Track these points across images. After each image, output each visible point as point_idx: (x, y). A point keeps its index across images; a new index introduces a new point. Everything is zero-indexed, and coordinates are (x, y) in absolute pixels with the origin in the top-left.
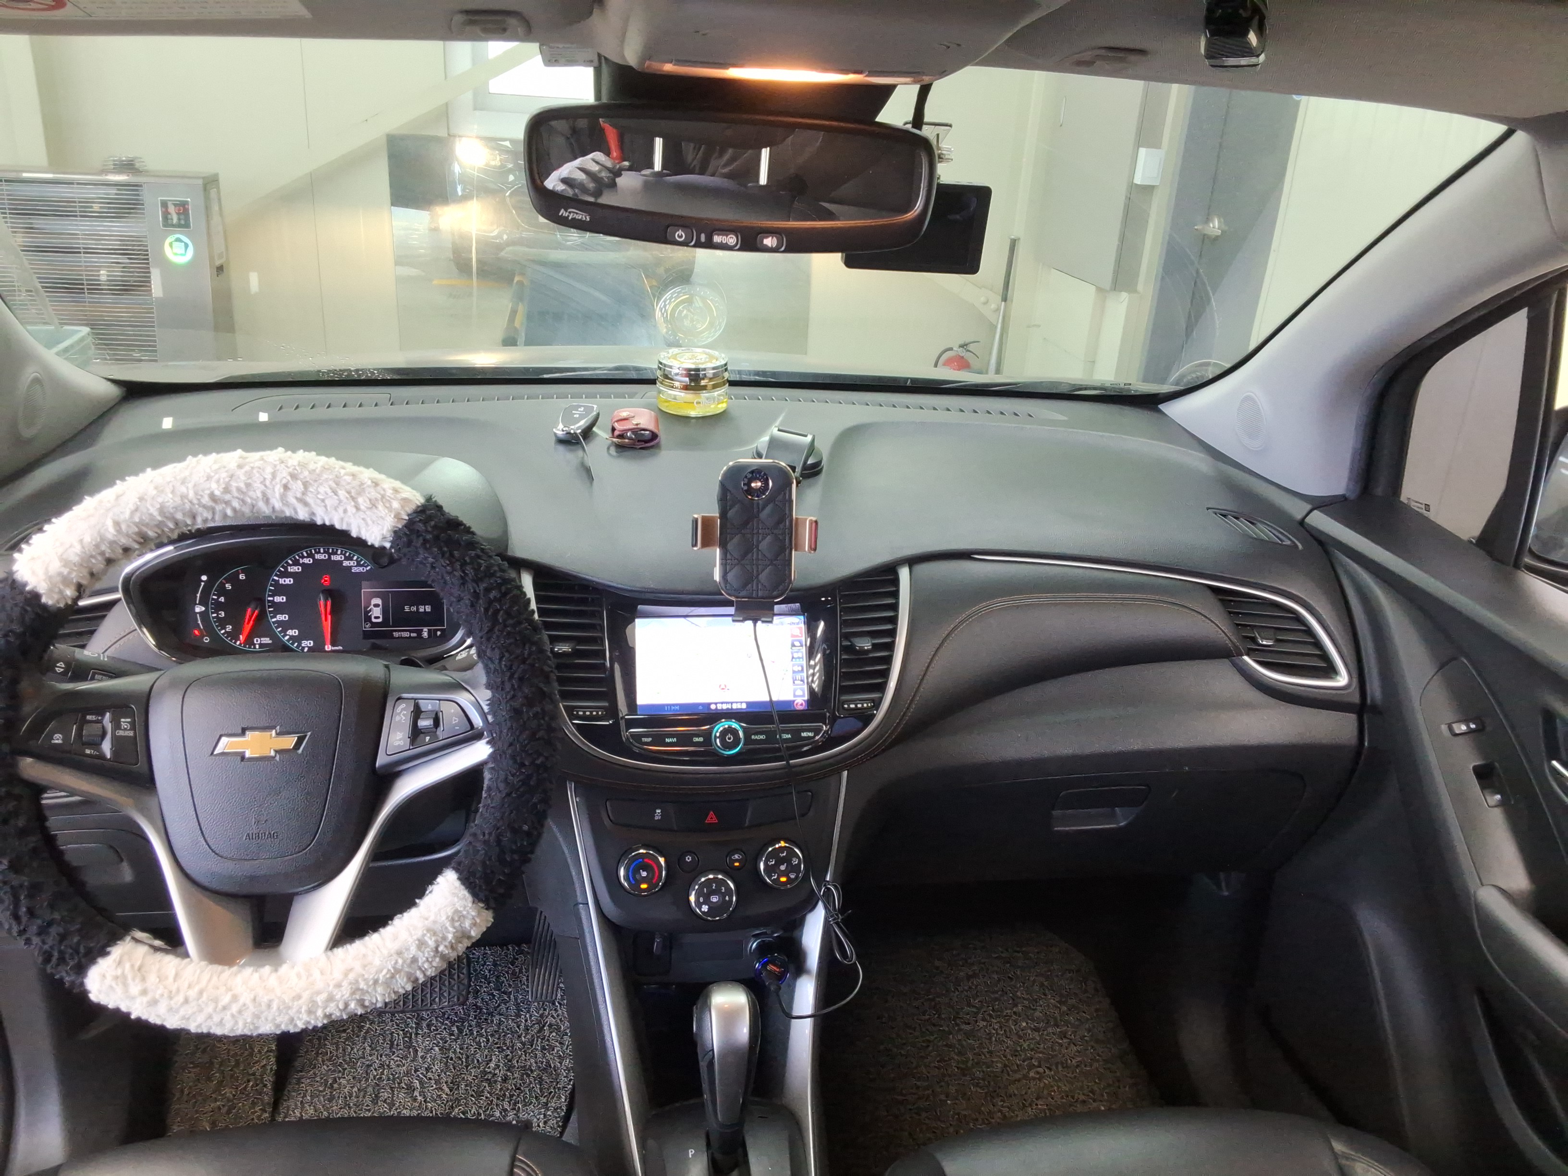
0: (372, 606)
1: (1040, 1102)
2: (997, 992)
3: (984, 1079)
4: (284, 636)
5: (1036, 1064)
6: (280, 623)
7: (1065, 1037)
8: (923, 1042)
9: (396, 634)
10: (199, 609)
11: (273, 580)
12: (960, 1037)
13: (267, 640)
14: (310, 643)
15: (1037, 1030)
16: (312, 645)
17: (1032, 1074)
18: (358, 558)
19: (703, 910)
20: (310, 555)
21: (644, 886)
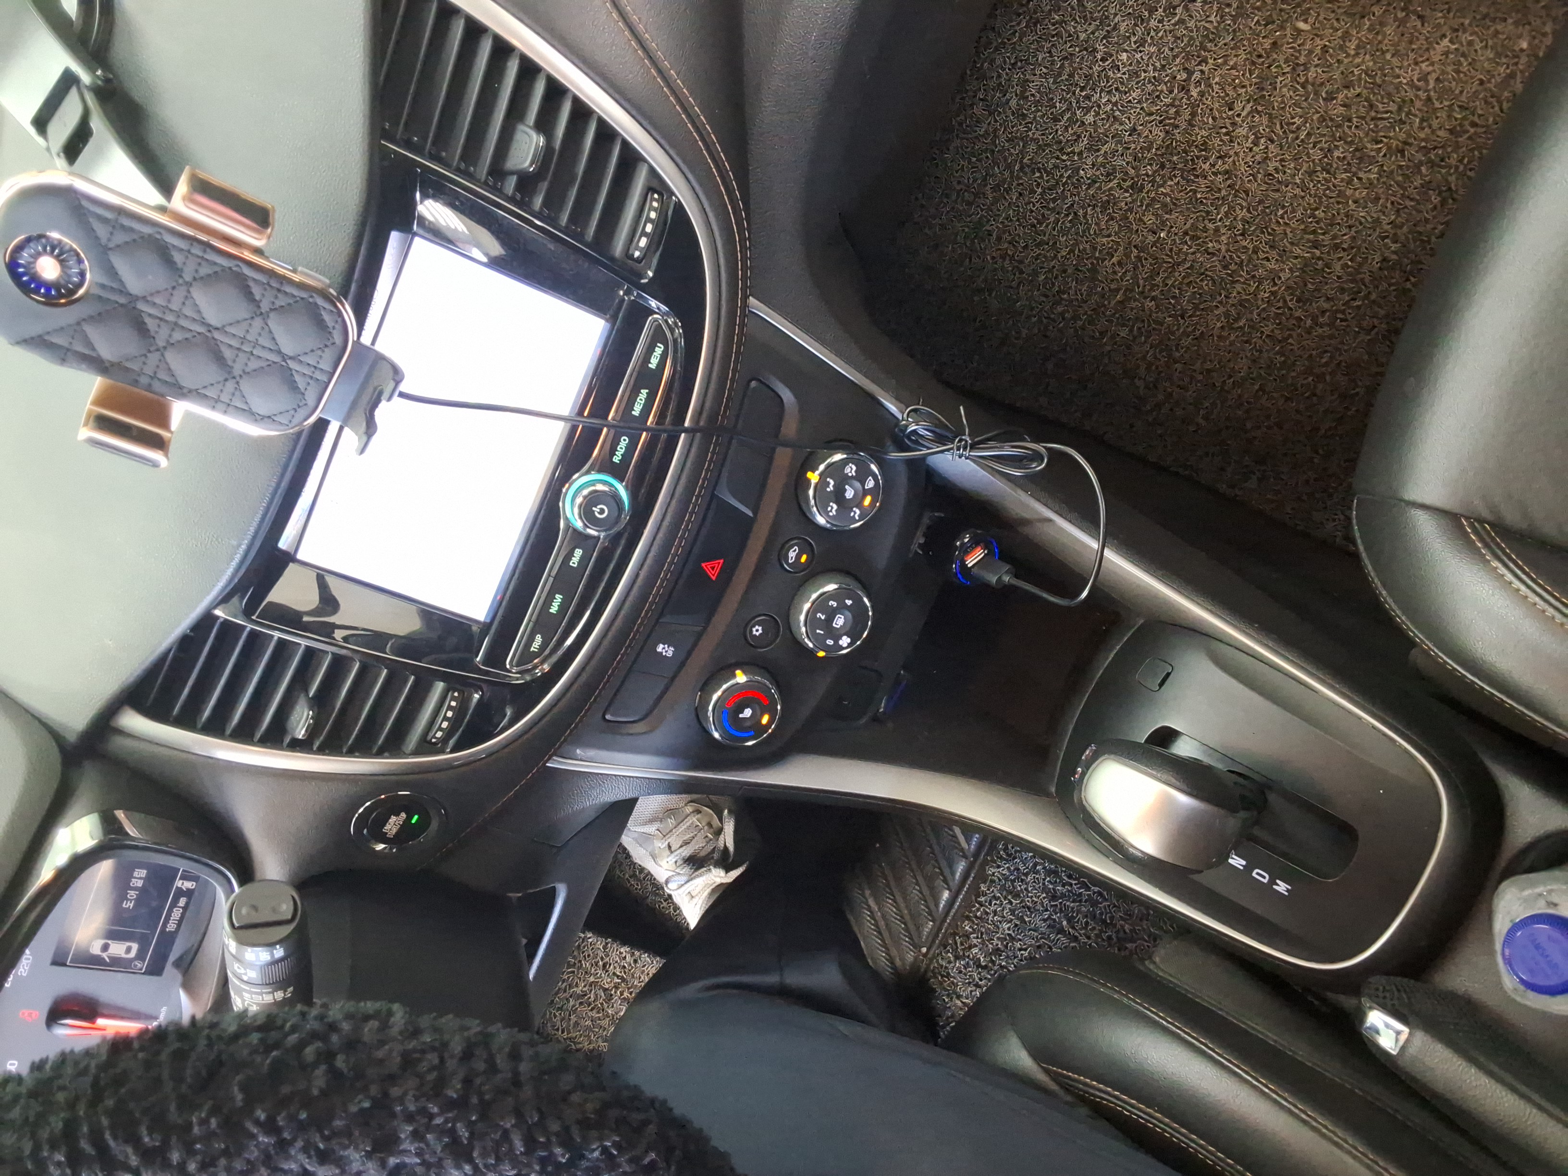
0: (105, 955)
1: (1238, 107)
2: (1062, 67)
3: (1163, 166)
5: (1185, 76)
7: (1175, 8)
8: (1067, 215)
12: (1089, 161)
15: (1142, 43)
17: (1194, 93)
19: (845, 645)
21: (765, 720)
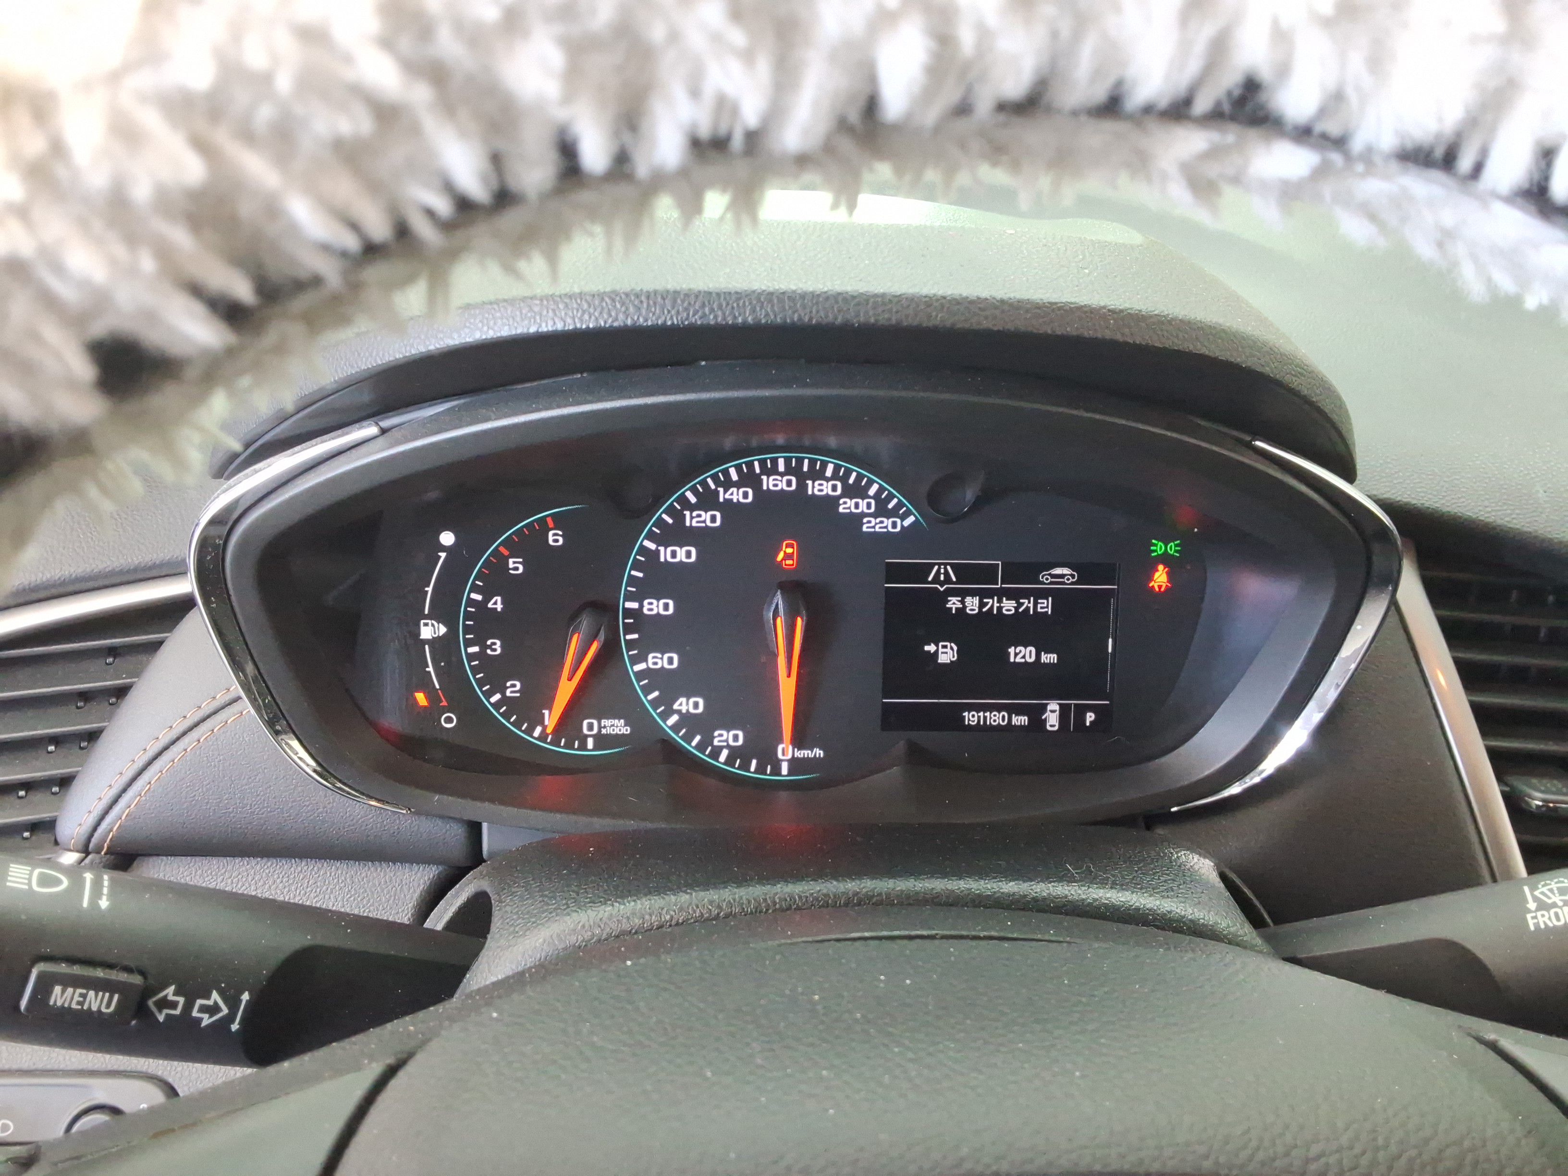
4: (665, 716)
6: (654, 677)
9: (971, 718)
10: (428, 631)
11: (643, 550)
13: (617, 727)
14: (736, 738)
16: (740, 742)
18: (881, 489)
20: (749, 479)
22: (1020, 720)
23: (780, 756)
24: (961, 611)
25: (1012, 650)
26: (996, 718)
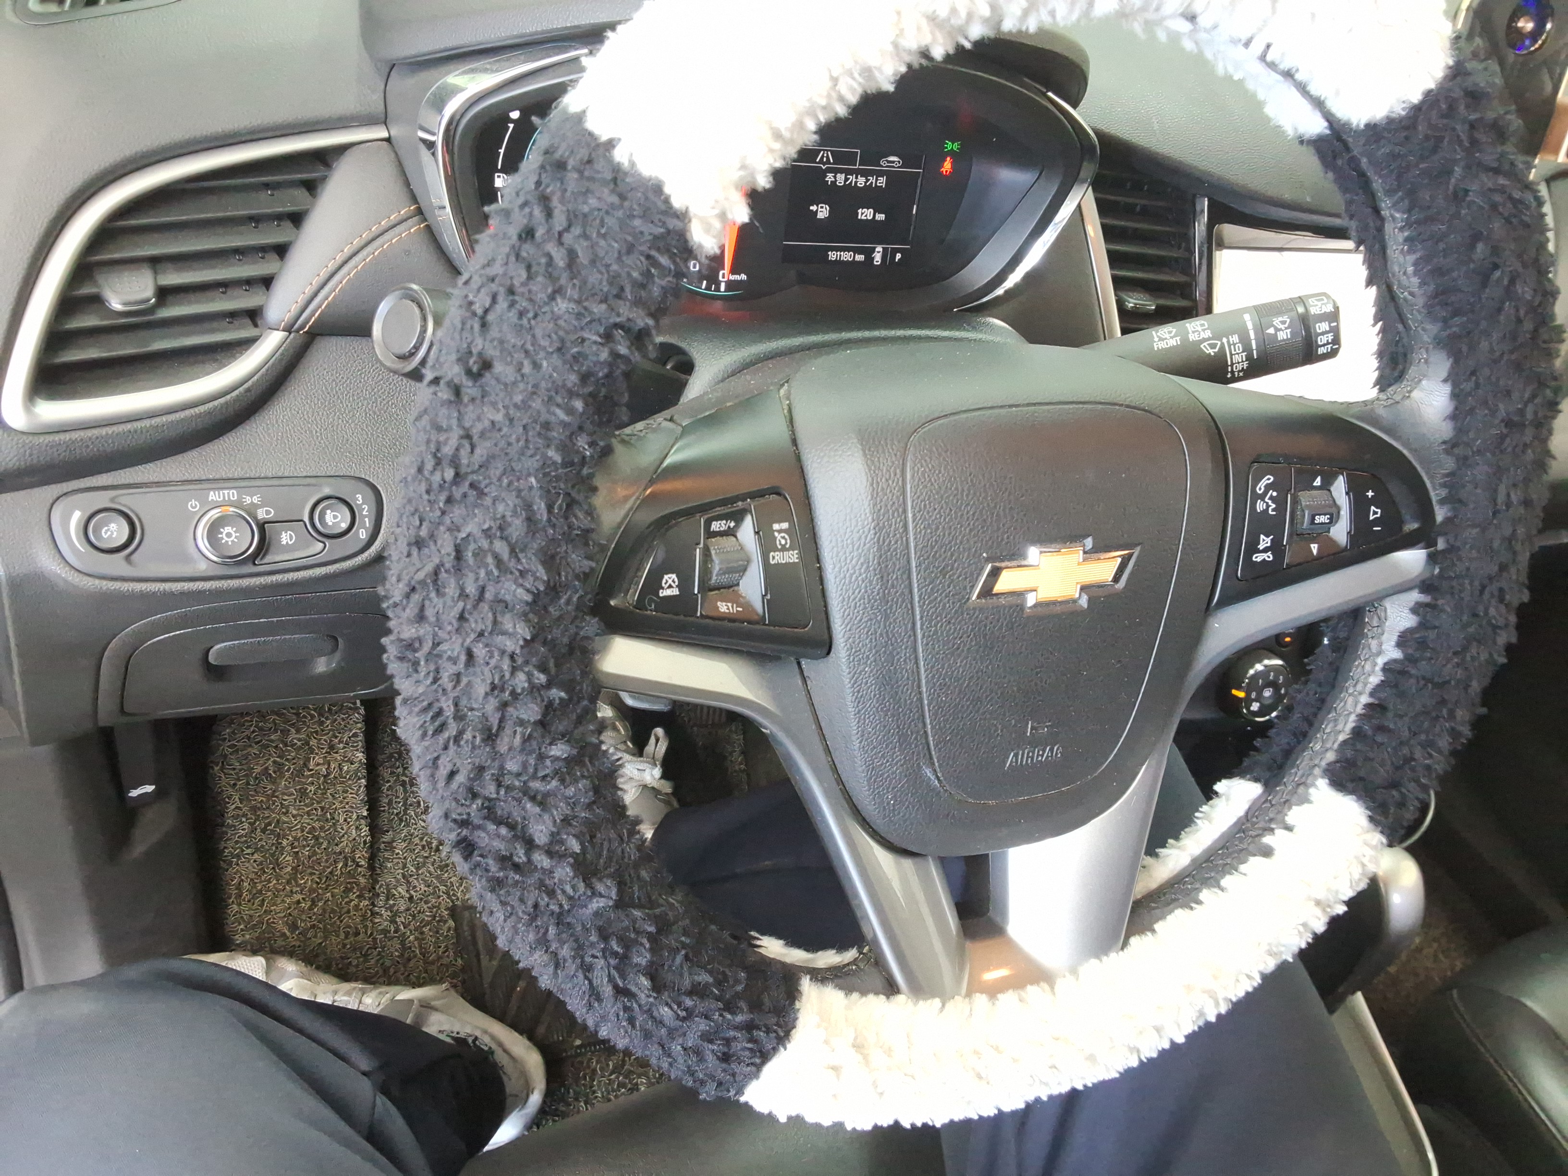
9: (833, 256)
22: (860, 258)
23: (721, 278)
24: (834, 183)
25: (860, 211)
26: (847, 256)
